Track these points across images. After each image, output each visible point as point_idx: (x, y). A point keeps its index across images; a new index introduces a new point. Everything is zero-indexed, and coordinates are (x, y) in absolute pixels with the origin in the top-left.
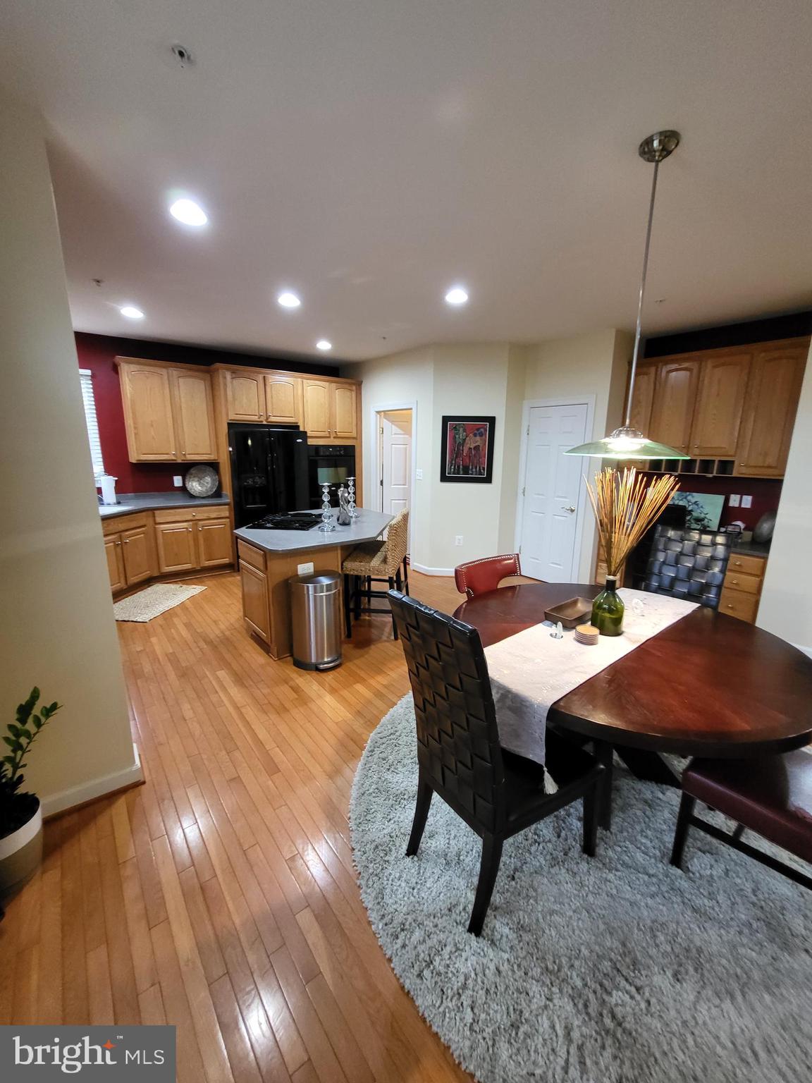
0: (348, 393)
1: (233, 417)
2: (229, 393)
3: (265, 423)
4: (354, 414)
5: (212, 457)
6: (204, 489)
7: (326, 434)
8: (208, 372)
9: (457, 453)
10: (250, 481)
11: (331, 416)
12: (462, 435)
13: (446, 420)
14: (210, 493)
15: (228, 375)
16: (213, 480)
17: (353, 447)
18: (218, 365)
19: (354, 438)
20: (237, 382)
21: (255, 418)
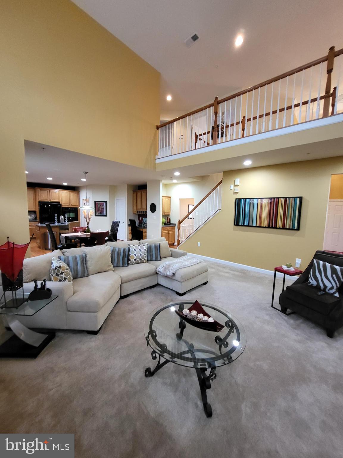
0: (75, 194)
1: (40, 200)
2: (39, 194)
3: (49, 201)
4: (77, 200)
5: (34, 210)
6: (32, 218)
7: (68, 204)
8: (34, 189)
9: (99, 209)
10: (44, 216)
11: (70, 200)
12: (99, 205)
13: (95, 202)
14: (33, 219)
15: (39, 190)
16: (34, 216)
17: (77, 208)
18: (36, 188)
19: (77, 206)
20: (42, 192)
21: (47, 200)
